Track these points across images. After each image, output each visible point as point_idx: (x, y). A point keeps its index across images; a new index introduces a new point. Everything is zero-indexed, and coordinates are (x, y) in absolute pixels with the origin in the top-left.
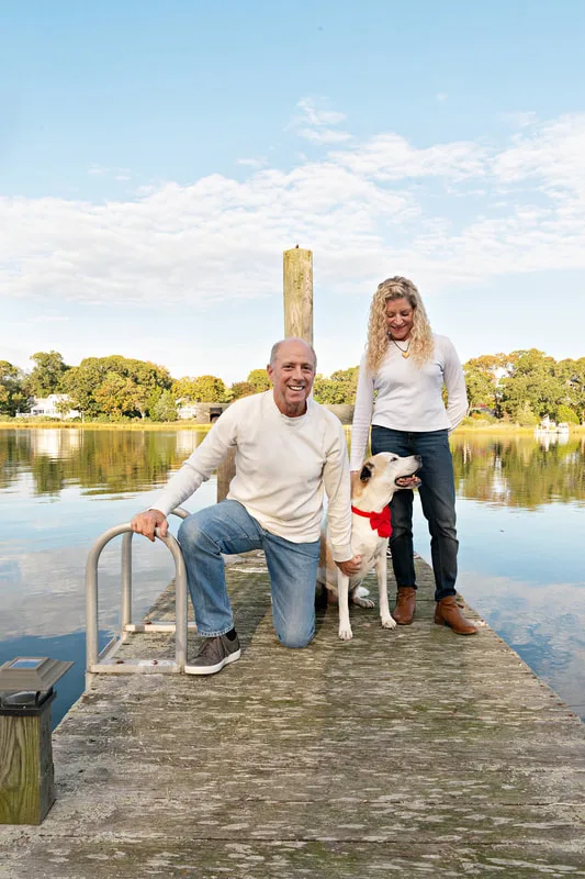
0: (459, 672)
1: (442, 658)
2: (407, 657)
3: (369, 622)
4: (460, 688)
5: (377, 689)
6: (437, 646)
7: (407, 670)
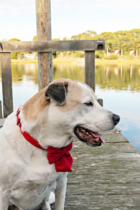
0: (125, 187)
1: (116, 178)
2: (95, 179)
3: (76, 156)
4: (126, 199)
5: (76, 201)
6: (114, 170)
7: (95, 187)
